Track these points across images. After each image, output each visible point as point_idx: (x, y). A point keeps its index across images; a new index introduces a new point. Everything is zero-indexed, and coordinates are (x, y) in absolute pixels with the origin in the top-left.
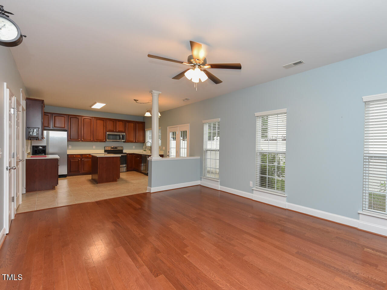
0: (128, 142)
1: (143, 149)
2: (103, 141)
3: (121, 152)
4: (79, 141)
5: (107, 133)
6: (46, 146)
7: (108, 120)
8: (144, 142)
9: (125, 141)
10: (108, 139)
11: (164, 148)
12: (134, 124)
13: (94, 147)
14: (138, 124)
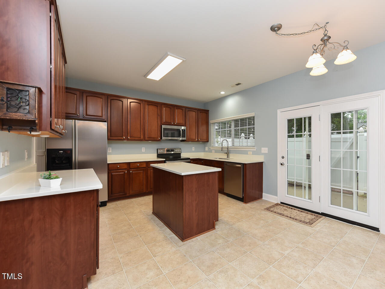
0: (189, 140)
1: (204, 152)
2: (158, 139)
4: (123, 140)
5: (163, 126)
6: (71, 149)
7: (163, 106)
8: (207, 140)
9: (185, 139)
10: (164, 137)
11: (265, 150)
12: (195, 112)
13: (143, 150)
14: (201, 112)
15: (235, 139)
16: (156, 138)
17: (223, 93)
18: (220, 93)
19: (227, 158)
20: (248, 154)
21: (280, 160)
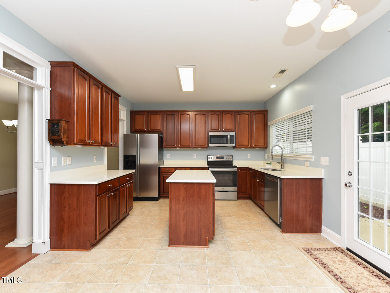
0: (239, 147)
1: (264, 160)
2: (205, 146)
3: (229, 164)
4: (176, 148)
5: (210, 134)
6: (136, 155)
7: (210, 113)
8: (265, 146)
9: (234, 145)
10: (210, 144)
11: (325, 161)
12: (248, 115)
13: (195, 157)
14: (255, 114)
15: (294, 144)
16: (204, 145)
17: (273, 86)
18: (269, 87)
19: (281, 170)
20: (304, 166)
21: (345, 178)
